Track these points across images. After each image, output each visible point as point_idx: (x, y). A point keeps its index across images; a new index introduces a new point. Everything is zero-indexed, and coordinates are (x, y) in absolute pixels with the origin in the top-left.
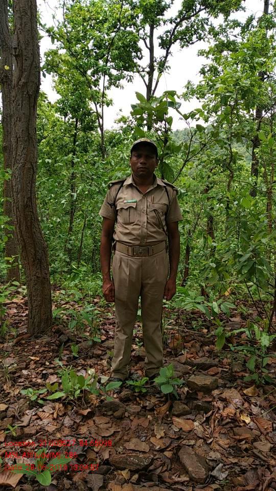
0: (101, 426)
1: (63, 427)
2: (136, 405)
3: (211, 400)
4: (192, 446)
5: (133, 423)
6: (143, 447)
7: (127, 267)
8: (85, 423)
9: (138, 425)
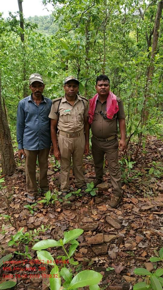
0: (68, 215)
1: (51, 219)
2: (78, 202)
3: (109, 194)
4: (110, 216)
5: (81, 211)
6: (90, 220)
7: (67, 143)
8: (60, 215)
9: (84, 211)
